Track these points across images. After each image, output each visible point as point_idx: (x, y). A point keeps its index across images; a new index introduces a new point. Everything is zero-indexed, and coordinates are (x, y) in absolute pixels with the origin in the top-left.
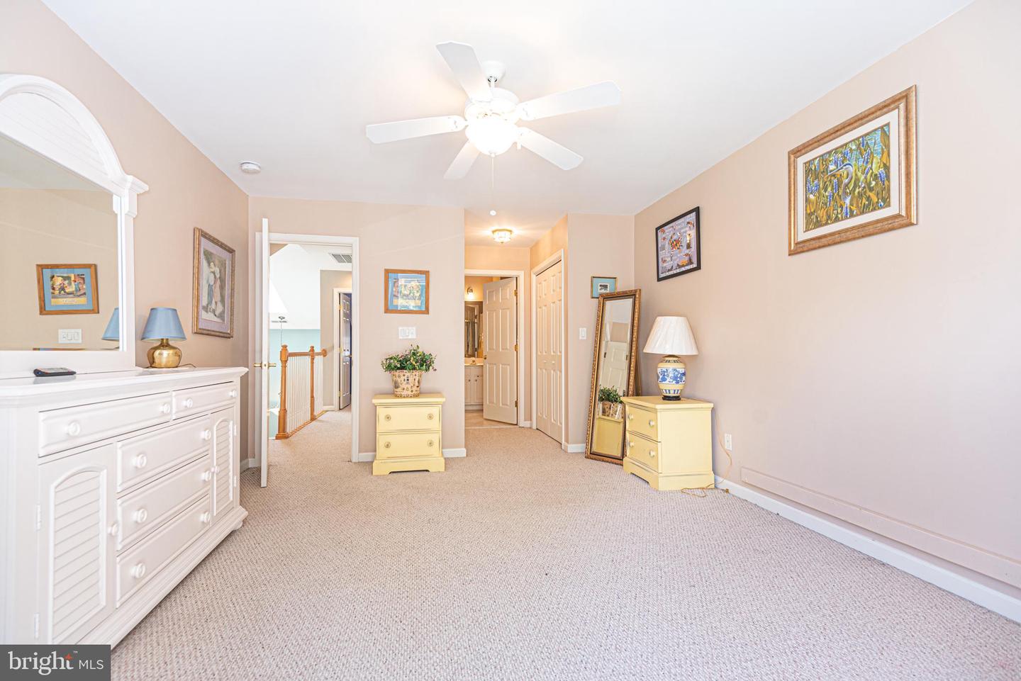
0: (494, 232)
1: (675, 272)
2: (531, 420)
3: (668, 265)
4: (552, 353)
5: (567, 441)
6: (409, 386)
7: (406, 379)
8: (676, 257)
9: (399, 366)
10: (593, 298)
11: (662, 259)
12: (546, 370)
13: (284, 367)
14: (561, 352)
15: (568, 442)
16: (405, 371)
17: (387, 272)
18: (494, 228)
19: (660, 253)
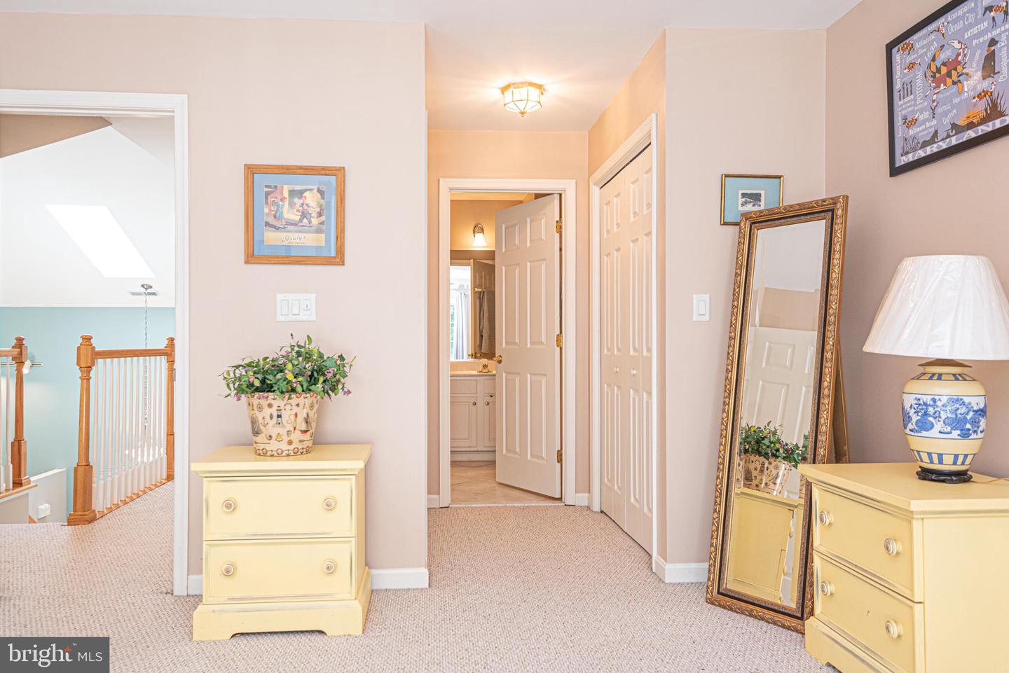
0: (504, 90)
1: (944, 145)
2: (589, 492)
3: (921, 131)
4: (632, 352)
5: (663, 553)
6: (283, 431)
7: (275, 415)
8: (946, 108)
9: (257, 383)
10: (725, 224)
11: (905, 118)
12: (619, 387)
13: (86, 379)
14: (649, 350)
15: (665, 559)
16: (271, 395)
17: (251, 171)
18: (503, 81)
19: (898, 103)
